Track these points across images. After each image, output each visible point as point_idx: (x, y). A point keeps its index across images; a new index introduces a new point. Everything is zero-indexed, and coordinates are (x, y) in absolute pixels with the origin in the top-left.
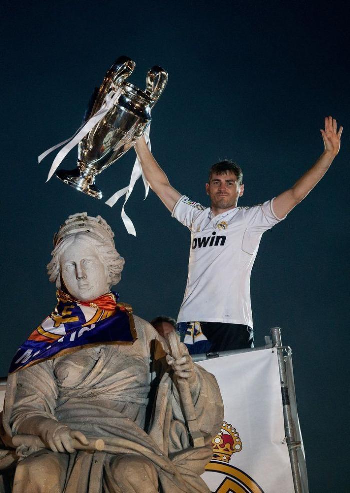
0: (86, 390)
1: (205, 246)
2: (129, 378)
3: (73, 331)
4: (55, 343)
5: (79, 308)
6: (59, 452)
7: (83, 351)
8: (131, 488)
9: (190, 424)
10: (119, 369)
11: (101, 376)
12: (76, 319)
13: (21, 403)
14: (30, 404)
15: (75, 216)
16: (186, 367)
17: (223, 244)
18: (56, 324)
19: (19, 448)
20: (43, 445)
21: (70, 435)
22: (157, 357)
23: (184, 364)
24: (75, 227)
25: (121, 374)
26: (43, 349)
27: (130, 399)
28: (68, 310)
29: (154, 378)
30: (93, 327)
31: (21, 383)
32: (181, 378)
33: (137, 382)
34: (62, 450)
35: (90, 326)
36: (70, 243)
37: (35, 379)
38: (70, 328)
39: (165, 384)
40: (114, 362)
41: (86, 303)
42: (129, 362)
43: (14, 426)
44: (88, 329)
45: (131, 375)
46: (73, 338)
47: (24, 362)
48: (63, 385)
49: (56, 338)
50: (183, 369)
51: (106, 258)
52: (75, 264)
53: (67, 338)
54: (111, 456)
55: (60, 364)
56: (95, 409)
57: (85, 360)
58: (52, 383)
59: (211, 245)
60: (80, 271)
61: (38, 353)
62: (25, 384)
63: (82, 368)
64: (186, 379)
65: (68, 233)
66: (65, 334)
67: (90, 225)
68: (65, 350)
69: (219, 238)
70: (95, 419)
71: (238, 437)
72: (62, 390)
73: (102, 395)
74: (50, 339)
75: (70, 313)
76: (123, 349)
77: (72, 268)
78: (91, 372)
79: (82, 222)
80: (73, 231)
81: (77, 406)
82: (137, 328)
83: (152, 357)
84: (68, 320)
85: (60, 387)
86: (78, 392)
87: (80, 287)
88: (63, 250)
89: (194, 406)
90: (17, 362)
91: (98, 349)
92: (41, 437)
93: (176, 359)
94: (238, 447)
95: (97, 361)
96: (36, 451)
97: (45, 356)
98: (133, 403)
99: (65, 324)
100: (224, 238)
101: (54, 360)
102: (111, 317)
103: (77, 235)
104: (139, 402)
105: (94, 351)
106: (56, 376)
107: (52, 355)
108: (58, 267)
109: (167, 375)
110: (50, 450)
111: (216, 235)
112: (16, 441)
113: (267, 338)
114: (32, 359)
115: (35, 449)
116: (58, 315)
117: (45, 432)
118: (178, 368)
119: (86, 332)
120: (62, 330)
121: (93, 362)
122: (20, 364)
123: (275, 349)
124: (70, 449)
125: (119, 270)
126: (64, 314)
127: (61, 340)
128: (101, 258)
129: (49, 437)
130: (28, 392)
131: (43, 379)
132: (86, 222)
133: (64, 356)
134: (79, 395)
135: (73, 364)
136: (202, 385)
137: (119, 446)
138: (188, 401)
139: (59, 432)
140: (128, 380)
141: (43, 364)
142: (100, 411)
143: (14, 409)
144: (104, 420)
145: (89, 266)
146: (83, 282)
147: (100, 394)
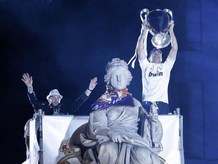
0: (118, 122)
1: (156, 76)
2: (133, 119)
3: (114, 100)
4: (107, 104)
5: (116, 92)
6: (116, 142)
7: (117, 108)
8: (143, 158)
9: (153, 139)
10: (129, 116)
11: (123, 118)
12: (116, 96)
13: (95, 124)
14: (99, 124)
15: (116, 59)
16: (157, 117)
17: (162, 75)
18: (108, 97)
19: (99, 139)
20: (109, 139)
21: (121, 137)
22: (141, 113)
23: (156, 116)
24: (116, 63)
25: (131, 118)
26: (103, 106)
27: (133, 127)
28: (113, 92)
29: (139, 121)
30: (121, 99)
31: (95, 116)
32: (153, 121)
33: (135, 121)
34: (117, 142)
35: (120, 99)
36: (115, 68)
37: (100, 115)
38: (113, 99)
39: (146, 123)
40: (128, 113)
41: (119, 91)
42: (133, 113)
43: (95, 131)
44: (119, 100)
45: (134, 118)
46: (114, 103)
47: (96, 109)
48: (110, 119)
49: (108, 102)
50: (155, 118)
51: (127, 75)
52: (117, 76)
53: (112, 102)
54: (133, 146)
55: (109, 111)
56: (123, 129)
57: (118, 111)
58: (106, 118)
59: (158, 75)
60: (119, 78)
61: (101, 106)
62: (96, 117)
63: (117, 113)
64: (155, 122)
65: (114, 65)
66: (111, 101)
67: (121, 63)
68: (111, 107)
69: (160, 73)
70: (124, 132)
71: (162, 146)
72: (109, 121)
73: (124, 124)
74: (105, 102)
75: (113, 93)
76: (131, 109)
77: (116, 77)
78: (120, 115)
79: (119, 61)
80: (115, 64)
81: (116, 127)
82: (135, 102)
83: (139, 113)
84: (112, 96)
85: (108, 119)
86: (115, 122)
87: (118, 85)
88: (113, 71)
89: (155, 131)
90: (93, 109)
91: (122, 108)
92: (108, 136)
93: (153, 114)
94: (161, 149)
95: (122, 112)
96: (106, 141)
97: (103, 108)
98: (134, 128)
99: (111, 97)
100: (162, 73)
101: (106, 110)
102: (126, 97)
103: (118, 66)
104: (136, 128)
105: (121, 108)
106: (107, 116)
107: (106, 108)
108: (110, 76)
109: (146, 120)
110: (112, 141)
111: (159, 72)
112: (97, 137)
113: (175, 112)
114: (98, 108)
115: (105, 140)
116: (108, 94)
117: (111, 134)
118: (154, 117)
119: (118, 101)
120: (110, 99)
121: (121, 112)
122: (94, 110)
123: (178, 116)
124: (120, 141)
125: (131, 80)
126: (111, 93)
127: (110, 103)
128: (126, 75)
129: (112, 136)
130: (98, 120)
131: (103, 116)
132: (120, 62)
133: (111, 108)
134: (116, 123)
135: (114, 112)
136: (159, 125)
137: (137, 143)
138: (154, 130)
139: (116, 135)
140: (133, 120)
141: (103, 111)
142: (125, 130)
143: (93, 126)
144: (128, 133)
145: (122, 77)
146: (119, 82)
147: (123, 124)
